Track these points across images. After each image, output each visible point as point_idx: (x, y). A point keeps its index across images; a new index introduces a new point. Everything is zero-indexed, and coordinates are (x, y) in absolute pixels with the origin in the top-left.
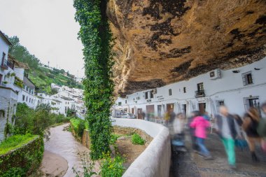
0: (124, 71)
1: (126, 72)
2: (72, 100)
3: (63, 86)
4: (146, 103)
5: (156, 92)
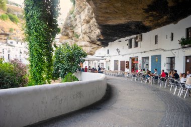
4: (130, 54)
5: (141, 39)
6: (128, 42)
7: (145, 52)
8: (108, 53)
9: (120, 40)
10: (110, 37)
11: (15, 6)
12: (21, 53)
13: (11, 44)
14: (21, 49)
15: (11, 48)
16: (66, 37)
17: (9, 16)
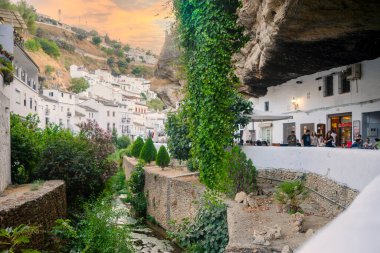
0: (265, 10)
1: (273, 13)
2: (121, 105)
3: (98, 72)
4: (327, 108)
5: (360, 75)
6: (321, 83)
7: (371, 102)
8: (267, 108)
9: (299, 79)
10: (280, 74)
11: (51, 25)
12: (69, 115)
13: (51, 97)
14: (70, 107)
15: (51, 105)
16: (164, 81)
17: (42, 43)
